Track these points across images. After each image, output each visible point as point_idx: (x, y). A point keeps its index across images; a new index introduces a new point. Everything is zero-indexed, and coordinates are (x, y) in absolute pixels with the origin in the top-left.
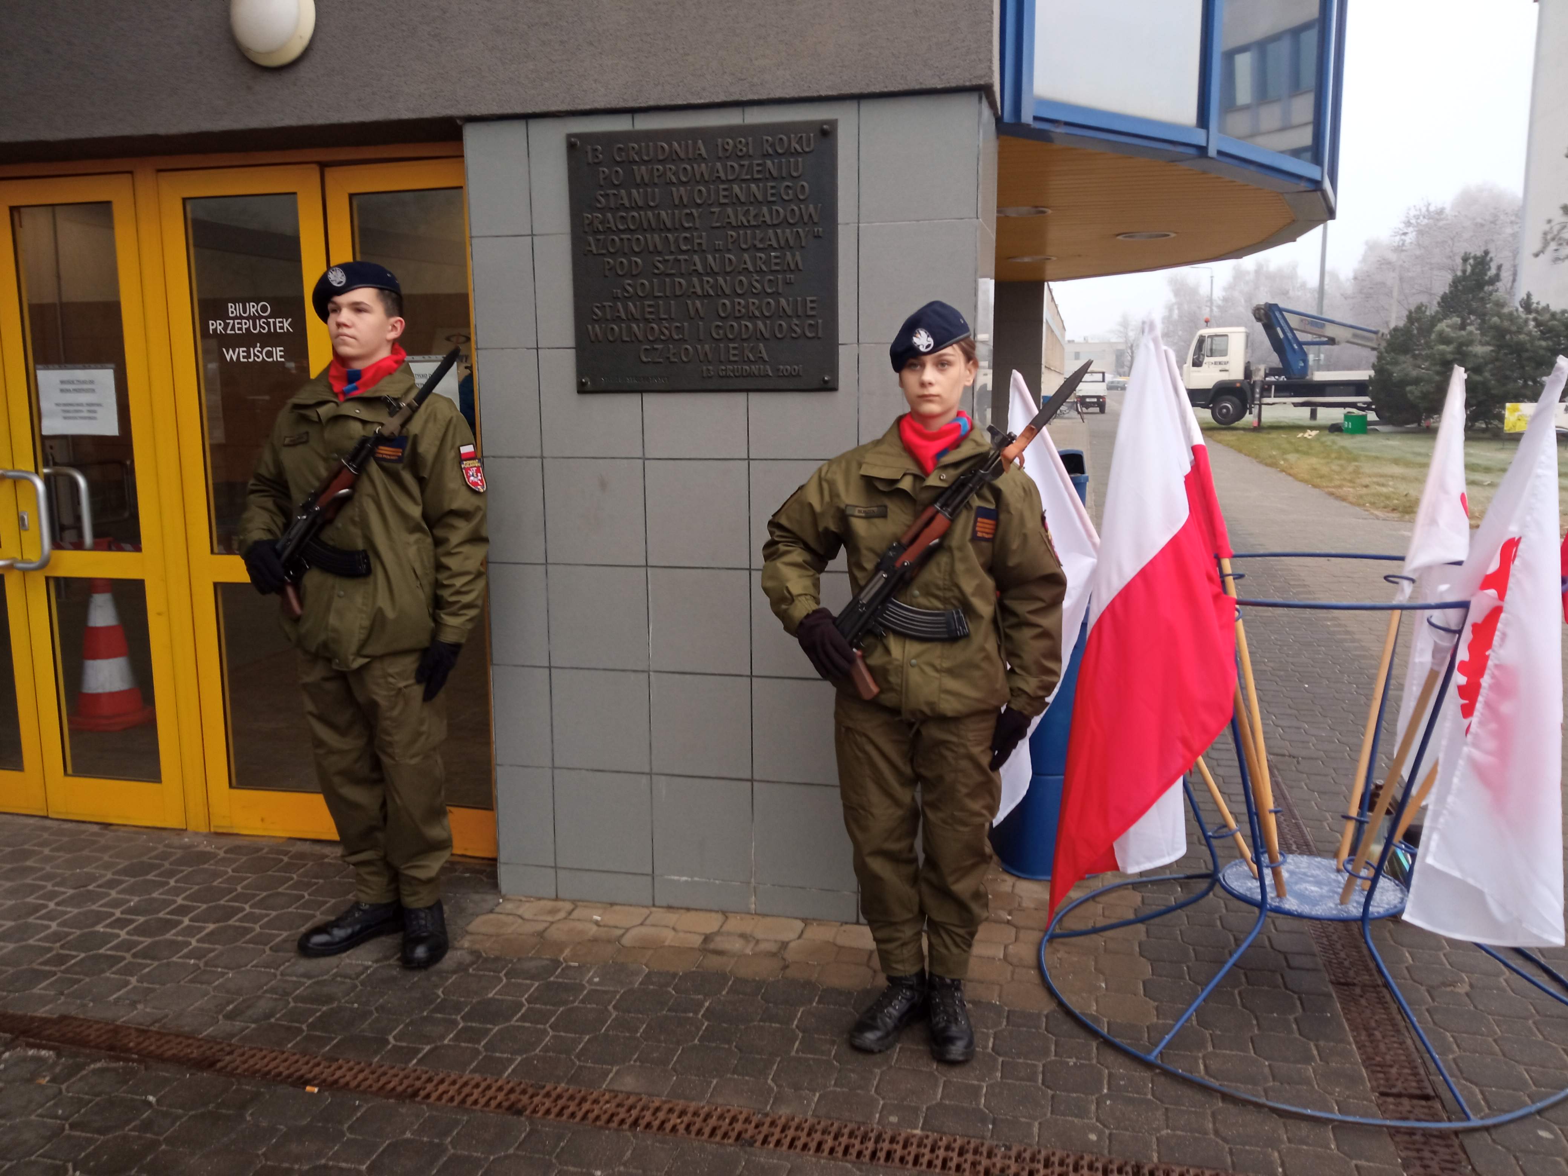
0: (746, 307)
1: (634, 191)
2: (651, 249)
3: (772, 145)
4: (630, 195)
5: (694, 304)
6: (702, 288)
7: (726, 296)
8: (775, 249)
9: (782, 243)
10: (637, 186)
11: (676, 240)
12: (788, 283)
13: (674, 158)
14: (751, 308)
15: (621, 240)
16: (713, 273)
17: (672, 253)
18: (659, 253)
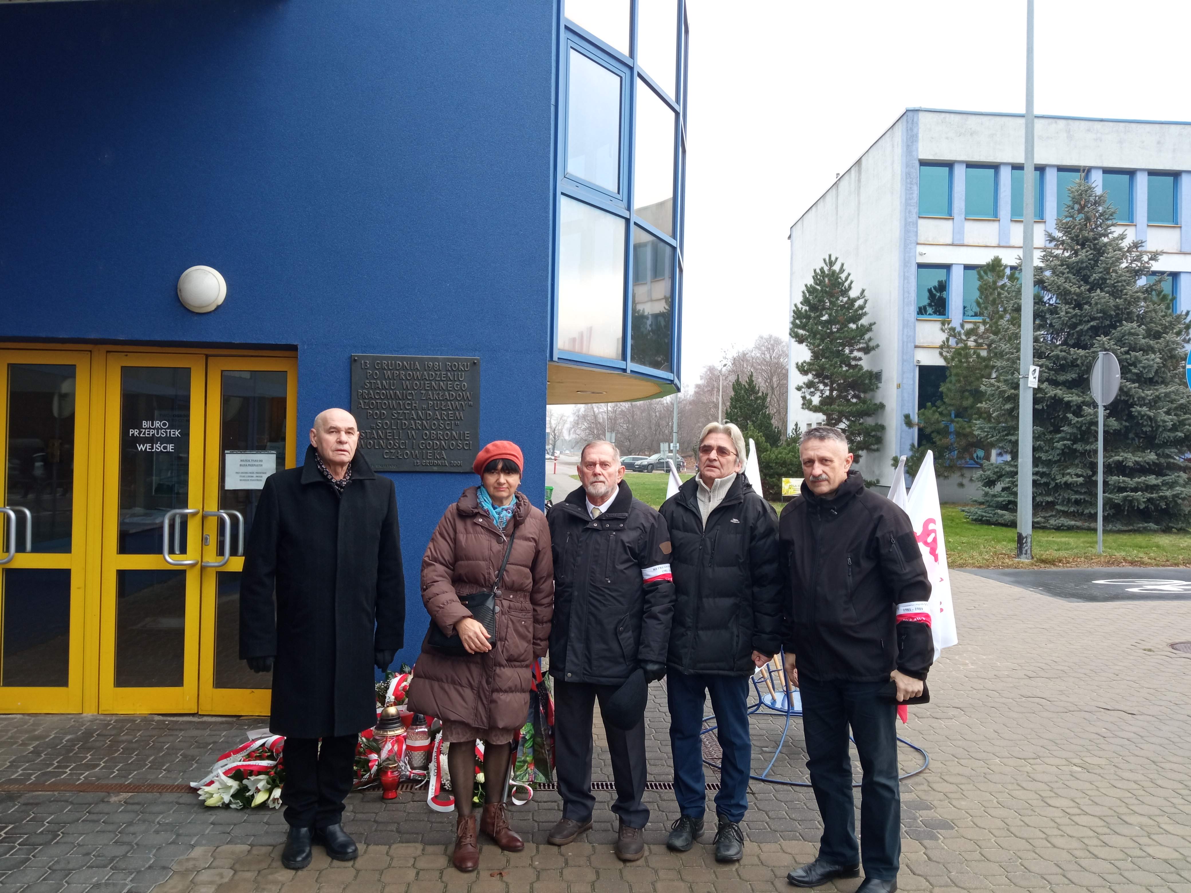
0: (437, 434)
1: (384, 382)
2: (391, 407)
3: (451, 366)
4: (382, 383)
5: (411, 433)
6: (416, 426)
7: (427, 430)
8: (451, 410)
9: (454, 408)
10: (386, 379)
11: (404, 404)
12: (456, 425)
13: (404, 368)
14: (439, 435)
15: (377, 403)
16: (421, 419)
17: (401, 409)
18: (395, 409)
